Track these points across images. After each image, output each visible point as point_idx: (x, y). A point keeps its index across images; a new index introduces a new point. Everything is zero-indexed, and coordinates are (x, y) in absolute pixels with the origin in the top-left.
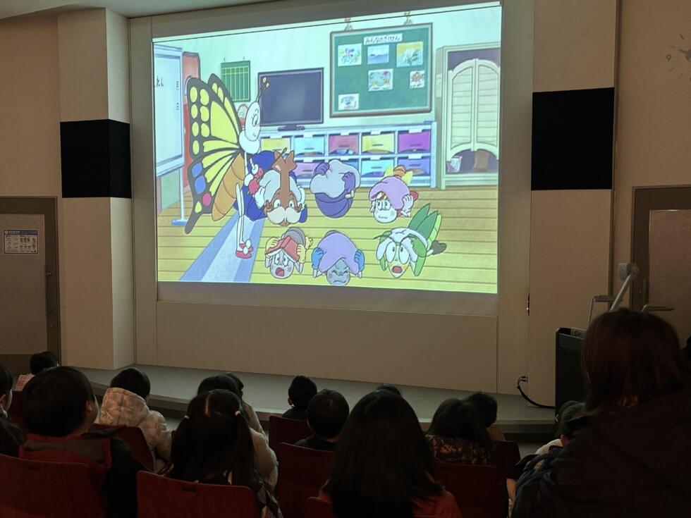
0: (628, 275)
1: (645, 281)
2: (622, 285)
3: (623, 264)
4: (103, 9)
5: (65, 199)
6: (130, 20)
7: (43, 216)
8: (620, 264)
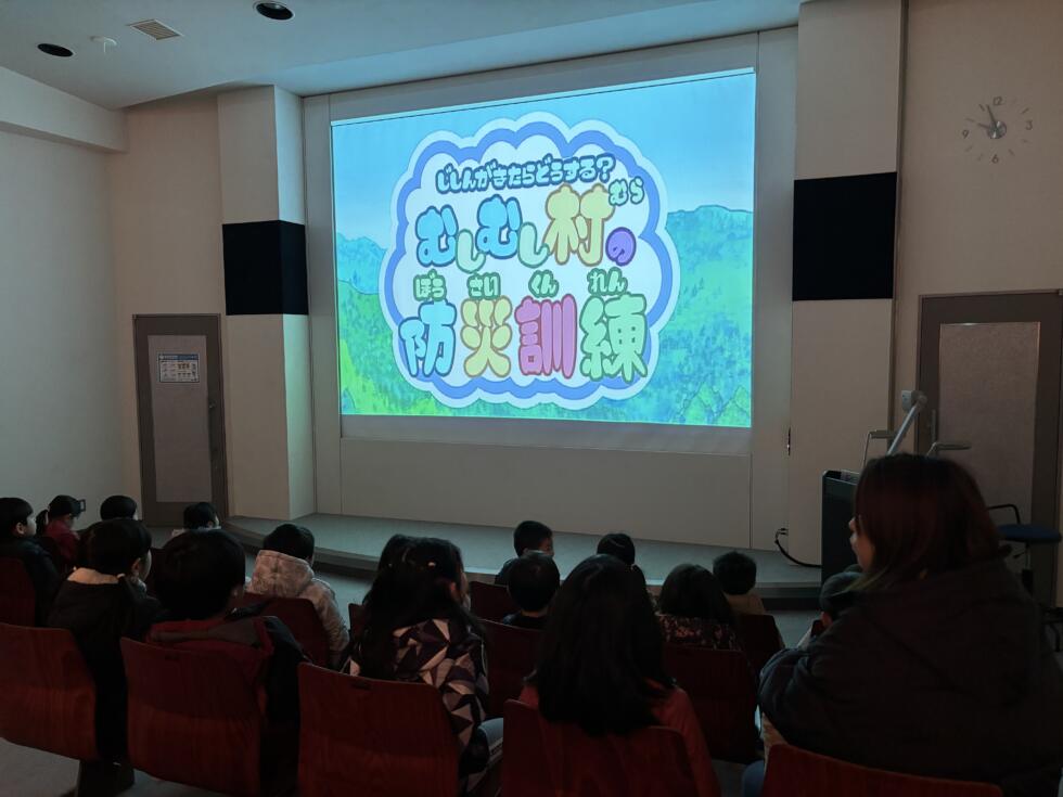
0: (913, 405)
1: (934, 412)
2: (905, 418)
3: (906, 393)
4: (272, 86)
5: (230, 317)
6: (303, 99)
7: (204, 338)
8: (904, 392)
